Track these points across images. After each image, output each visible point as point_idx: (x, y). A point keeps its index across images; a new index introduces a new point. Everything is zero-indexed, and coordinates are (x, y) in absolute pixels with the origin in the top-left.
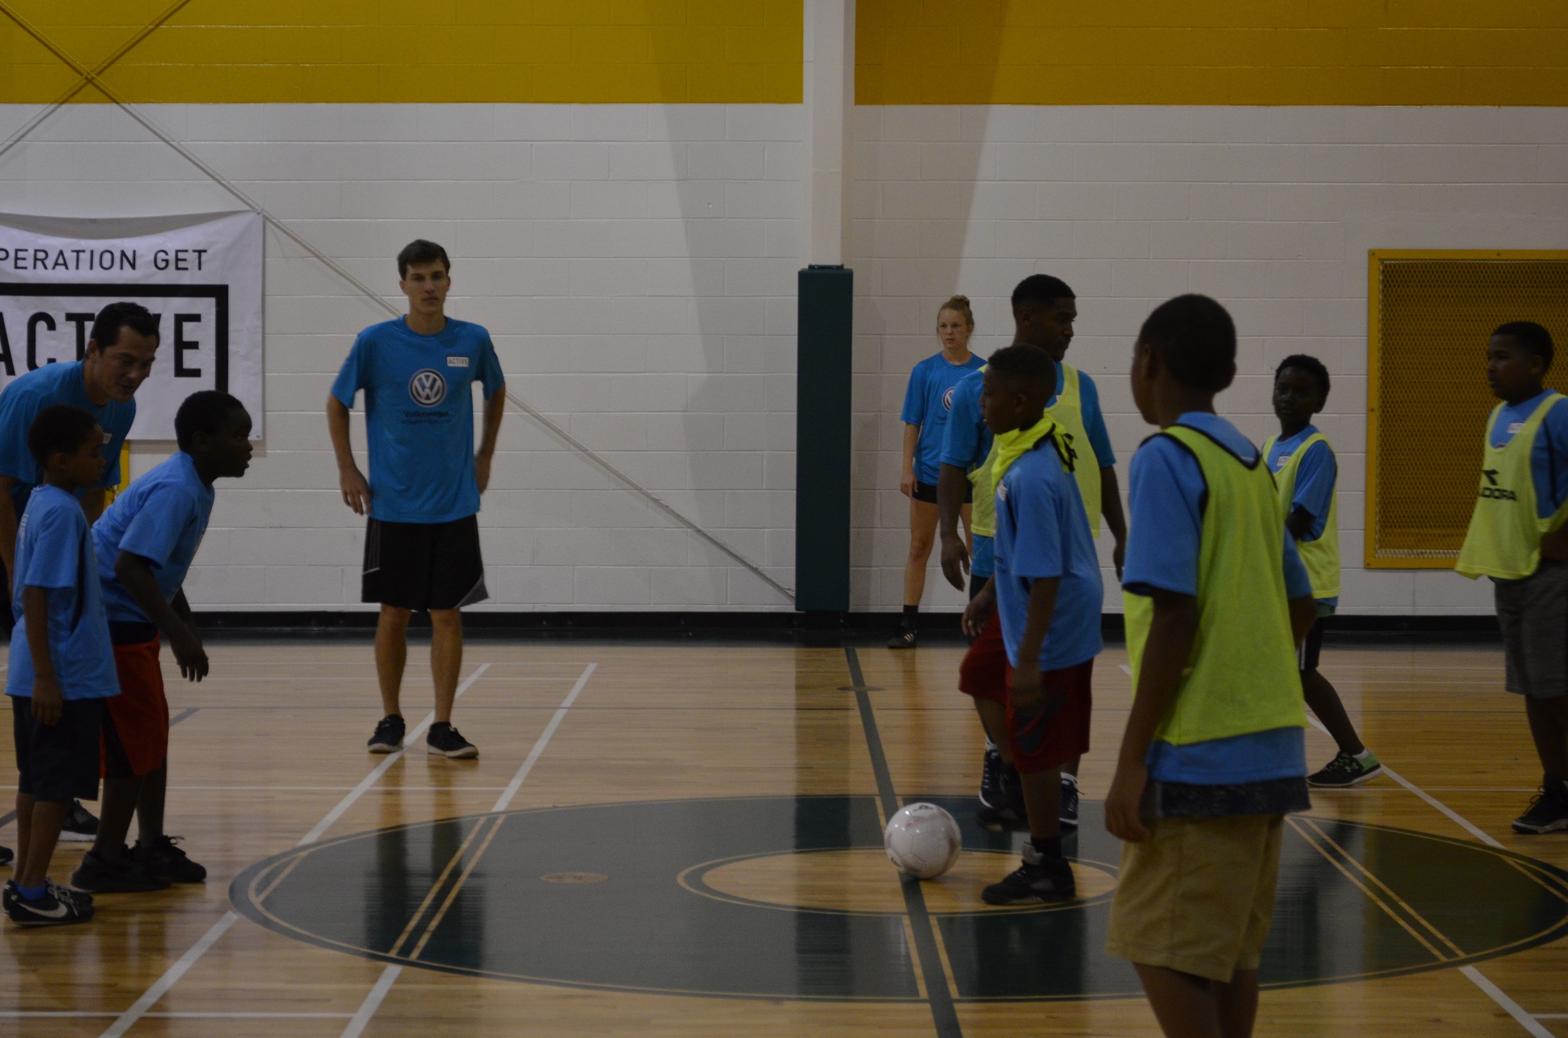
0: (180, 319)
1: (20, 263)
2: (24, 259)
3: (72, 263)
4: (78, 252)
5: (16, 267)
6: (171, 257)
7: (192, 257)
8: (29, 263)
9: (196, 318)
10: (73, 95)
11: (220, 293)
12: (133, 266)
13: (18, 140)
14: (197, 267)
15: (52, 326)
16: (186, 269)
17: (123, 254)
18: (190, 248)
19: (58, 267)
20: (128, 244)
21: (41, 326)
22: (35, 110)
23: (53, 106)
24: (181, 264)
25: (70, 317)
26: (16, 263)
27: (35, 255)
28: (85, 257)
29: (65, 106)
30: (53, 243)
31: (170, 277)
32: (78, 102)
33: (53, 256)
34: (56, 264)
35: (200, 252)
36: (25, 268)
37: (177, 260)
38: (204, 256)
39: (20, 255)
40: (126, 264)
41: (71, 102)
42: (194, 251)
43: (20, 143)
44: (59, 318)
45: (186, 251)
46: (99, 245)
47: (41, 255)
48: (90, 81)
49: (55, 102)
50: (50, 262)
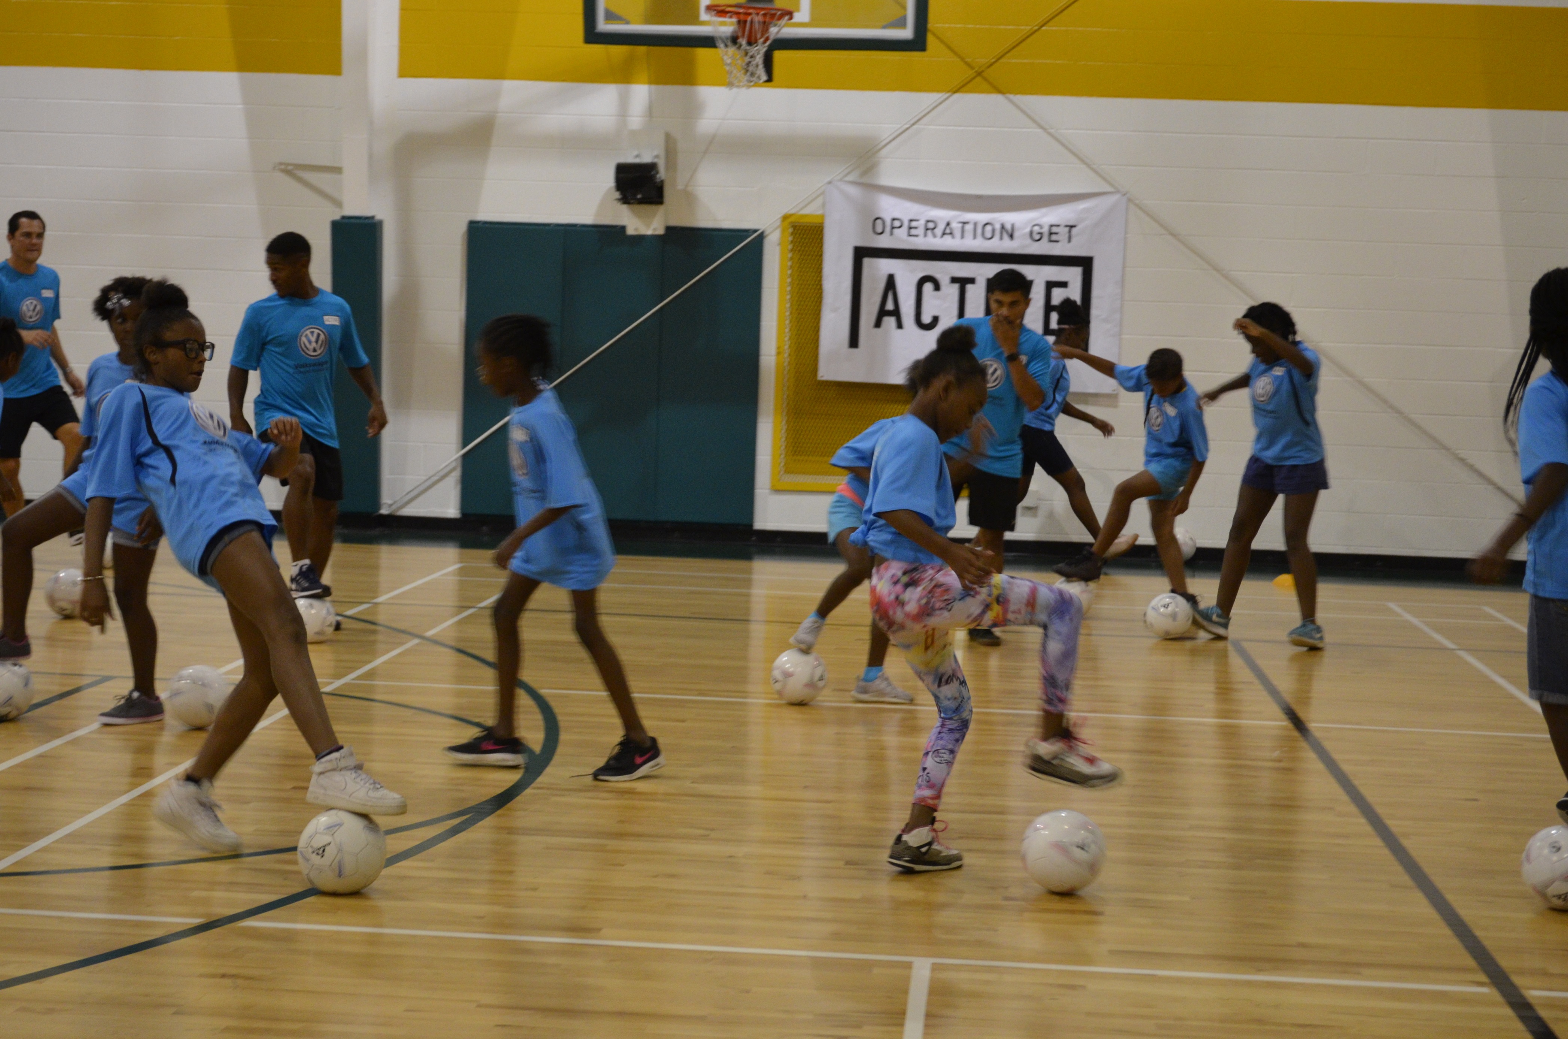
0: (1050, 285)
1: (913, 232)
2: (916, 228)
3: (958, 233)
4: (965, 223)
5: (910, 235)
6: (1045, 230)
7: (1063, 231)
8: (920, 231)
9: (1063, 285)
10: (963, 86)
11: (1085, 264)
12: (1011, 236)
13: (913, 124)
14: (1067, 240)
15: (937, 287)
16: (1057, 241)
17: (1003, 227)
18: (1063, 223)
19: (946, 236)
20: (1009, 218)
21: (928, 287)
22: (929, 99)
23: (948, 95)
24: (1054, 237)
25: (954, 280)
26: (909, 232)
27: (926, 225)
28: (969, 228)
29: (957, 96)
30: (941, 215)
31: (1043, 248)
32: (966, 92)
33: (941, 227)
34: (944, 234)
35: (1072, 227)
36: (916, 236)
37: (1051, 234)
38: (1074, 230)
39: (914, 224)
40: (1006, 236)
41: (961, 92)
42: (1066, 226)
43: (915, 127)
44: (944, 281)
45: (1058, 226)
46: (982, 217)
47: (931, 225)
48: (979, 74)
49: (949, 91)
50: (939, 231)
